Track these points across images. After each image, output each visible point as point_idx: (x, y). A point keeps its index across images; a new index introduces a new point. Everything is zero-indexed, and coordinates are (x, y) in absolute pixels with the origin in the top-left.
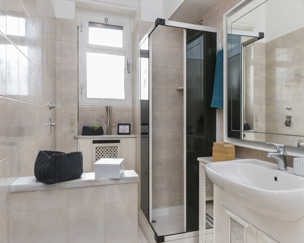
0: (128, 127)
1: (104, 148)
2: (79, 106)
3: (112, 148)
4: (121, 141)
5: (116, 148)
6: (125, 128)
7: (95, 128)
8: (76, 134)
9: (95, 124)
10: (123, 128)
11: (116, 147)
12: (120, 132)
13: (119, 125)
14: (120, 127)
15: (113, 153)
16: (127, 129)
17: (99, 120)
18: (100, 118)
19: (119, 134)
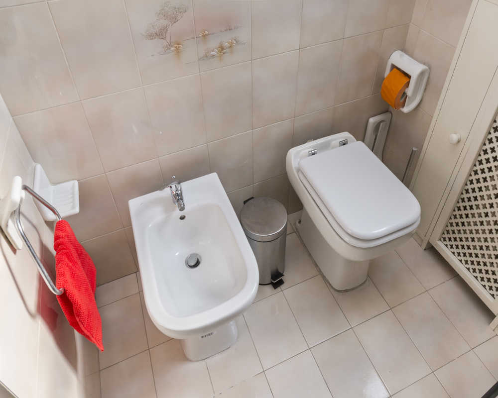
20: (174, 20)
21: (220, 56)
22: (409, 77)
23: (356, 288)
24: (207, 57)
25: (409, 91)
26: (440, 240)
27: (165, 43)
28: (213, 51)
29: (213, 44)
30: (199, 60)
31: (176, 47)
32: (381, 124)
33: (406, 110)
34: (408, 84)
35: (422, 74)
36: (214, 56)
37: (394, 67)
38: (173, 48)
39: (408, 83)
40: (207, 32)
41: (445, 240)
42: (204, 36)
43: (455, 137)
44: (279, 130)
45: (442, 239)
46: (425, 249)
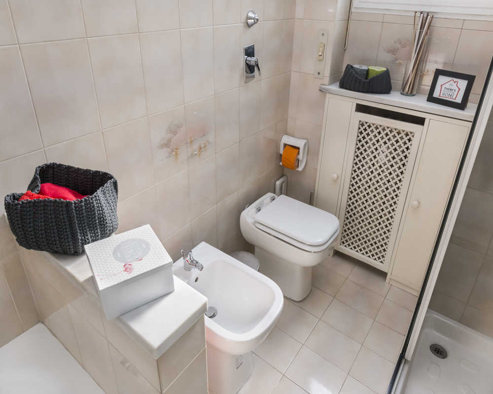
0: (463, 84)
2: (353, 10)
3: (399, 133)
4: (427, 122)
5: (410, 136)
6: (454, 87)
7: (370, 72)
8: (327, 80)
10: (447, 86)
11: (411, 133)
12: (436, 94)
13: (439, 73)
14: (441, 80)
16: (459, 89)
17: (393, 51)
18: (398, 46)
19: (431, 99)
20: (175, 133)
21: (200, 154)
22: (298, 148)
23: (309, 294)
24: (192, 156)
25: (300, 157)
26: (341, 245)
27: (169, 150)
28: (196, 151)
29: (196, 146)
30: (188, 158)
31: (175, 152)
32: (283, 184)
33: (300, 169)
34: (298, 154)
35: (305, 145)
36: (196, 154)
37: (285, 145)
38: (174, 153)
39: (299, 152)
40: (193, 139)
41: (343, 243)
42: (191, 141)
43: (335, 176)
44: (231, 200)
45: (342, 244)
46: (333, 256)
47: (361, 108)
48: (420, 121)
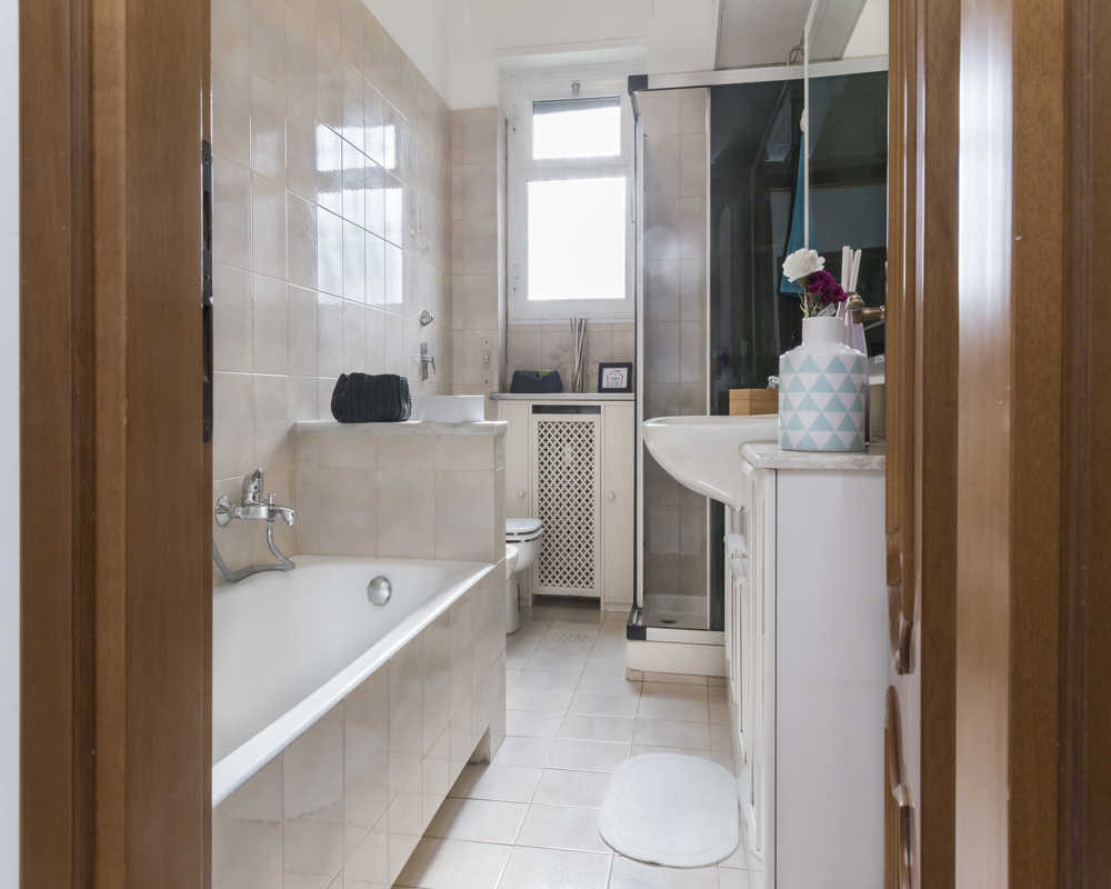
0: (624, 371)
1: (568, 427)
2: (509, 322)
3: (579, 427)
4: (602, 408)
5: (591, 427)
6: (618, 376)
7: (539, 374)
8: (496, 389)
9: (545, 367)
10: (612, 375)
11: (591, 423)
12: (604, 385)
13: (603, 366)
14: (606, 371)
15: (583, 441)
16: (623, 377)
17: (555, 357)
18: (560, 352)
19: (601, 390)
41: (543, 581)
47: (537, 409)
48: (597, 410)
